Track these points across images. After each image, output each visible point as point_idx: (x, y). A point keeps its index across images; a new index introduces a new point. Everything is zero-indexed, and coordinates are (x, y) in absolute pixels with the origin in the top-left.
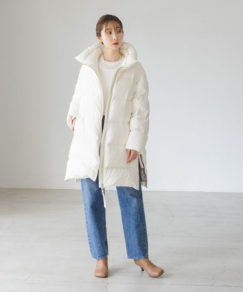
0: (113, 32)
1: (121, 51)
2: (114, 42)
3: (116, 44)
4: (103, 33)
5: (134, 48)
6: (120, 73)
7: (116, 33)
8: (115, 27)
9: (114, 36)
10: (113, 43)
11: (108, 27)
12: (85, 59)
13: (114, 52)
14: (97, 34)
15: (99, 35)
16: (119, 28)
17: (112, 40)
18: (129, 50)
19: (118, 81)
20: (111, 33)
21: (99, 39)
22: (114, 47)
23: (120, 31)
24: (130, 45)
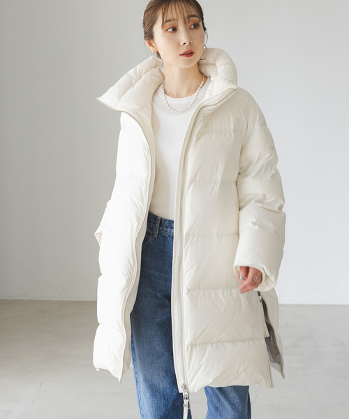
0: (181, 28)
1: (203, 70)
2: (184, 50)
3: (189, 54)
4: (158, 29)
5: (229, 57)
6: (203, 120)
7: (188, 30)
8: (186, 15)
9: (182, 36)
10: (182, 52)
11: (169, 16)
12: (119, 99)
13: (185, 73)
14: (145, 33)
15: (149, 36)
16: (195, 19)
17: (179, 45)
18: (218, 63)
19: (198, 140)
20: (175, 29)
21: (150, 45)
22: (182, 63)
23: (196, 26)
24: (220, 53)
